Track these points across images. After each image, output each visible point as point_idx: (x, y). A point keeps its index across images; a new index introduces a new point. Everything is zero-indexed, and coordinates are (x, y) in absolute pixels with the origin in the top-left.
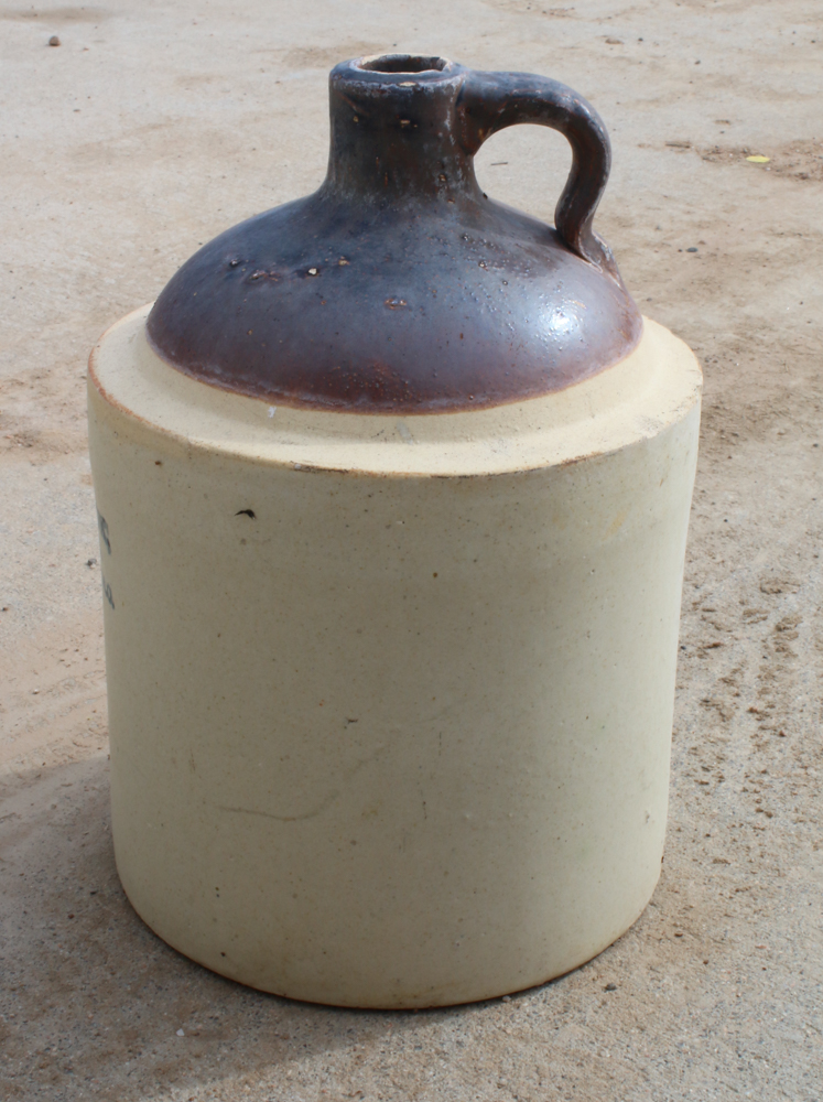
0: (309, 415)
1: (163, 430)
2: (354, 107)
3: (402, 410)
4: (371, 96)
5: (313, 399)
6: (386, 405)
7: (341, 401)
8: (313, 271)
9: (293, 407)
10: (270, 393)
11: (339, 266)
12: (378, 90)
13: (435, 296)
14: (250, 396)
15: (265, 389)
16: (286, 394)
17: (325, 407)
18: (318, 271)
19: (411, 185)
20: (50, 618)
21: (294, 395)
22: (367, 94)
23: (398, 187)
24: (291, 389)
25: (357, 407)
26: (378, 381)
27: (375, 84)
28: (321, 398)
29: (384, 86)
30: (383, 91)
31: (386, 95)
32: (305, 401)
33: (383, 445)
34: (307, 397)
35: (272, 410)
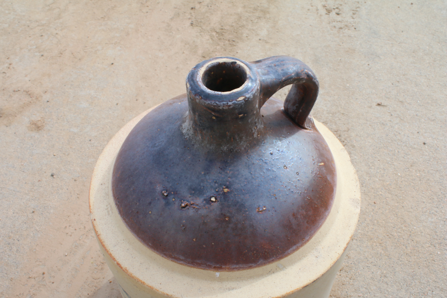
0: (237, 273)
1: (167, 295)
2: (213, 113)
3: (278, 259)
4: (223, 109)
5: (237, 266)
6: (271, 259)
7: (251, 265)
8: (213, 199)
9: (228, 271)
10: (215, 267)
11: (225, 193)
12: (227, 106)
13: (276, 198)
14: (204, 269)
15: (211, 266)
16: (223, 267)
17: (244, 268)
18: (216, 199)
19: (244, 138)
20: (52, 211)
21: (228, 267)
22: (221, 108)
23: (238, 141)
24: (226, 264)
25: (259, 265)
26: (265, 252)
27: (224, 103)
28: (241, 266)
29: (230, 103)
30: (230, 106)
31: (232, 107)
32: (234, 268)
33: (273, 275)
34: (235, 266)
35: (218, 274)
